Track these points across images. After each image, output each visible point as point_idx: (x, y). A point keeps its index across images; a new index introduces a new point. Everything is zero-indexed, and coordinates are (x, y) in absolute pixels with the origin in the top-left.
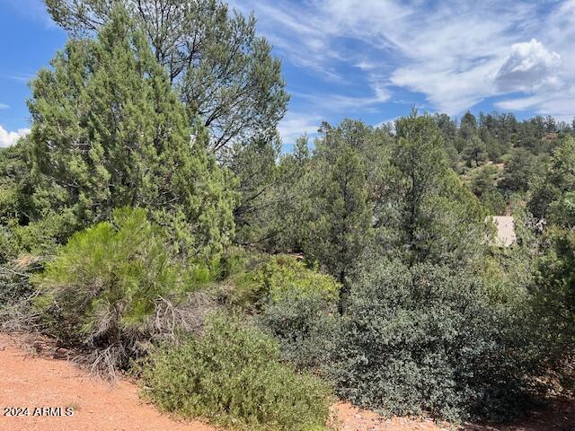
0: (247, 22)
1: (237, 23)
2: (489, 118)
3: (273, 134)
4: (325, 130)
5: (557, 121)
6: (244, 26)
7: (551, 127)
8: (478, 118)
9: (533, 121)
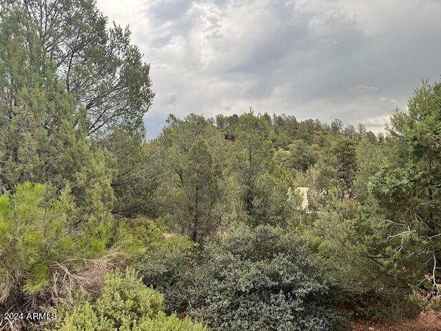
0: (123, 32)
1: (115, 32)
2: (280, 118)
3: (139, 122)
4: (172, 121)
5: (322, 123)
6: (121, 35)
7: (318, 127)
8: (272, 118)
9: (307, 122)
